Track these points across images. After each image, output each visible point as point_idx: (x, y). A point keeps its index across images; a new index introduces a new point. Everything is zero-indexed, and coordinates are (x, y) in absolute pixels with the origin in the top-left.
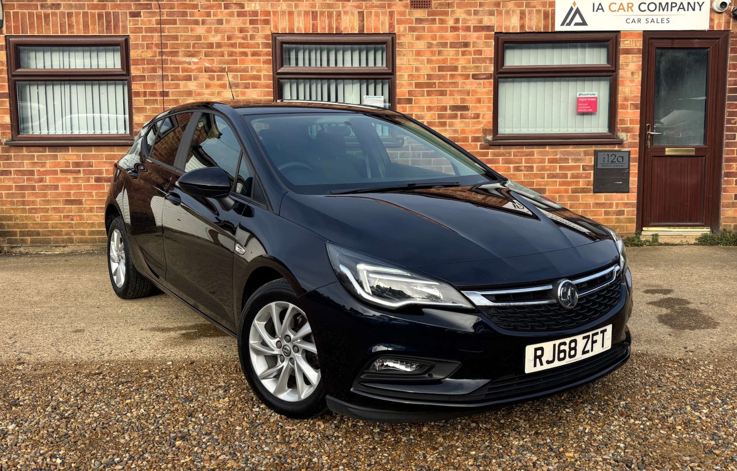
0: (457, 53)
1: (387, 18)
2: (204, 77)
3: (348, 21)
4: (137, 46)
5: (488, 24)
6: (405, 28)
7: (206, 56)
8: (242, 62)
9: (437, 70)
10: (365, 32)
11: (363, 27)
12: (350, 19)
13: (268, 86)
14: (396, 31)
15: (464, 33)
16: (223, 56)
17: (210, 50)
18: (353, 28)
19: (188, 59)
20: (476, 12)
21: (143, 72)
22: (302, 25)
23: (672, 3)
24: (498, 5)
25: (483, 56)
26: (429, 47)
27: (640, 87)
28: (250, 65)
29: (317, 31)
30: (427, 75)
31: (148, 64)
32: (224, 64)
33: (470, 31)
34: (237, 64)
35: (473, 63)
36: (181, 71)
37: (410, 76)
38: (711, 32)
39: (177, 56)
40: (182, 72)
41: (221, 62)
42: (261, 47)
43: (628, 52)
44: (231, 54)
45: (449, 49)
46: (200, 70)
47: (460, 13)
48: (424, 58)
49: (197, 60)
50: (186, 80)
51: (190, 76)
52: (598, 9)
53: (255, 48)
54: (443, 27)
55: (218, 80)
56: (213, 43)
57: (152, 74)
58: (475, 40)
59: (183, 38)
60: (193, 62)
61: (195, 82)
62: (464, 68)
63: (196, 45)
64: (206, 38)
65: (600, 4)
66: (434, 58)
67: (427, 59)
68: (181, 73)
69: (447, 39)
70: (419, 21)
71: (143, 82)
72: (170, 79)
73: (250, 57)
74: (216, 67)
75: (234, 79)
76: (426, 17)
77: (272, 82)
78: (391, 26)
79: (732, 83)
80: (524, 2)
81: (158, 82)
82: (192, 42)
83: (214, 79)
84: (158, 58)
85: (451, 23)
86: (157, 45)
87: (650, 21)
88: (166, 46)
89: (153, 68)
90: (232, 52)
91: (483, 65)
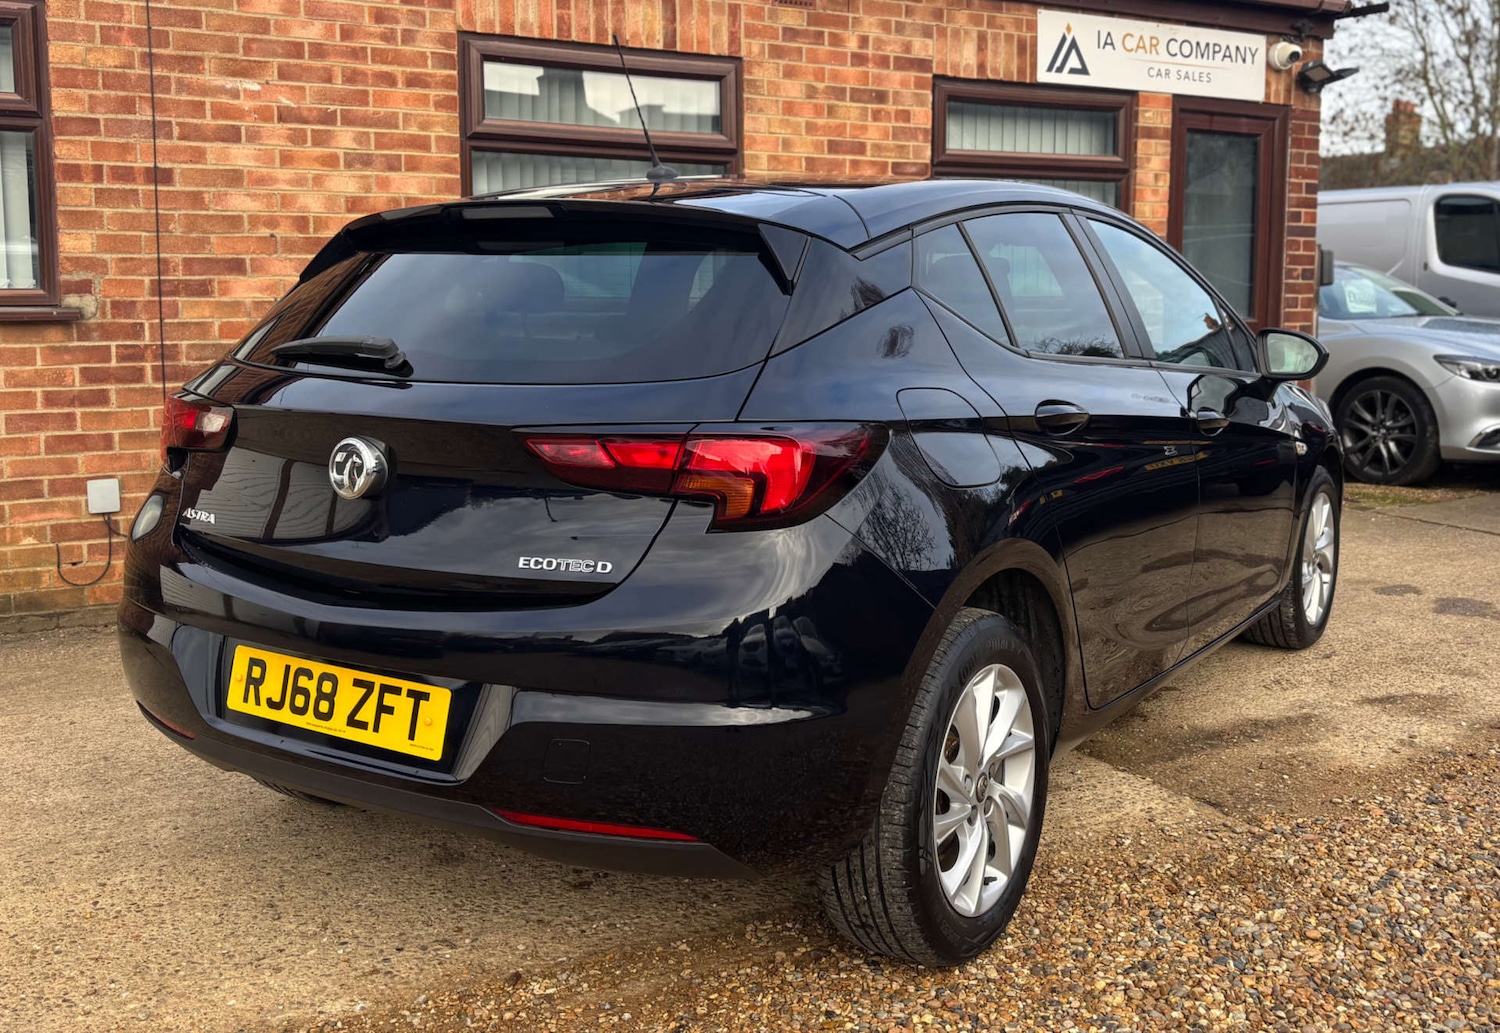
0: (864, 114)
1: (725, 20)
2: (276, 135)
3: (640, 18)
4: (69, 33)
5: (922, 55)
6: (763, 46)
7: (282, 76)
8: (381, 100)
9: (826, 149)
10: (678, 48)
11: (674, 36)
12: (646, 14)
13: (447, 167)
14: (743, 53)
15: (876, 71)
16: (329, 80)
17: (292, 61)
18: (651, 37)
19: (230, 83)
20: (900, 28)
21: (92, 110)
22: (532, 17)
23: (1215, 45)
24: (938, 15)
25: (912, 126)
26: (809, 97)
27: (1166, 204)
28: (401, 111)
29: (570, 36)
30: (807, 158)
31: (106, 86)
32: (333, 101)
33: (888, 68)
34: (367, 104)
35: (894, 139)
36: (208, 113)
37: (773, 159)
38: (1266, 105)
39: (199, 72)
40: (214, 117)
41: (323, 96)
42: (429, 62)
43: (1150, 133)
44: (352, 77)
45: (849, 104)
46: (264, 115)
47: (870, 24)
48: (800, 119)
49: (257, 87)
50: (224, 140)
51: (238, 129)
52: (1106, 43)
53: (417, 66)
54: (839, 53)
55: (315, 144)
56: (301, 45)
57: (120, 117)
58: (898, 88)
59: (215, 22)
60: (245, 90)
61: (249, 146)
62: (877, 148)
63: (254, 46)
64: (282, 28)
65: (1109, 34)
66: (821, 121)
67: (807, 123)
68: (209, 121)
69: (845, 81)
70: (791, 33)
71: (92, 139)
72: (176, 131)
73: (401, 89)
74: (310, 110)
75: (360, 143)
76: (804, 26)
77: (457, 156)
78: (734, 39)
79: (1294, 202)
80: (985, 14)
81: (140, 141)
82: (242, 37)
83: (305, 142)
84: (138, 71)
85: (852, 45)
86: (134, 35)
87: (1183, 74)
88: (162, 39)
89: (124, 99)
90: (355, 72)
91: (911, 144)
